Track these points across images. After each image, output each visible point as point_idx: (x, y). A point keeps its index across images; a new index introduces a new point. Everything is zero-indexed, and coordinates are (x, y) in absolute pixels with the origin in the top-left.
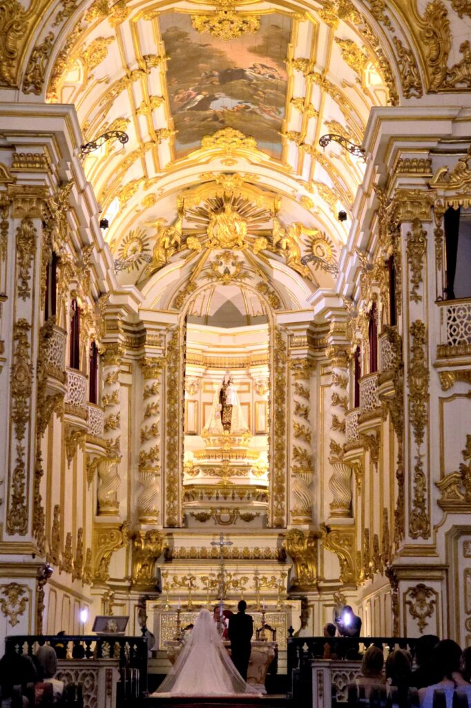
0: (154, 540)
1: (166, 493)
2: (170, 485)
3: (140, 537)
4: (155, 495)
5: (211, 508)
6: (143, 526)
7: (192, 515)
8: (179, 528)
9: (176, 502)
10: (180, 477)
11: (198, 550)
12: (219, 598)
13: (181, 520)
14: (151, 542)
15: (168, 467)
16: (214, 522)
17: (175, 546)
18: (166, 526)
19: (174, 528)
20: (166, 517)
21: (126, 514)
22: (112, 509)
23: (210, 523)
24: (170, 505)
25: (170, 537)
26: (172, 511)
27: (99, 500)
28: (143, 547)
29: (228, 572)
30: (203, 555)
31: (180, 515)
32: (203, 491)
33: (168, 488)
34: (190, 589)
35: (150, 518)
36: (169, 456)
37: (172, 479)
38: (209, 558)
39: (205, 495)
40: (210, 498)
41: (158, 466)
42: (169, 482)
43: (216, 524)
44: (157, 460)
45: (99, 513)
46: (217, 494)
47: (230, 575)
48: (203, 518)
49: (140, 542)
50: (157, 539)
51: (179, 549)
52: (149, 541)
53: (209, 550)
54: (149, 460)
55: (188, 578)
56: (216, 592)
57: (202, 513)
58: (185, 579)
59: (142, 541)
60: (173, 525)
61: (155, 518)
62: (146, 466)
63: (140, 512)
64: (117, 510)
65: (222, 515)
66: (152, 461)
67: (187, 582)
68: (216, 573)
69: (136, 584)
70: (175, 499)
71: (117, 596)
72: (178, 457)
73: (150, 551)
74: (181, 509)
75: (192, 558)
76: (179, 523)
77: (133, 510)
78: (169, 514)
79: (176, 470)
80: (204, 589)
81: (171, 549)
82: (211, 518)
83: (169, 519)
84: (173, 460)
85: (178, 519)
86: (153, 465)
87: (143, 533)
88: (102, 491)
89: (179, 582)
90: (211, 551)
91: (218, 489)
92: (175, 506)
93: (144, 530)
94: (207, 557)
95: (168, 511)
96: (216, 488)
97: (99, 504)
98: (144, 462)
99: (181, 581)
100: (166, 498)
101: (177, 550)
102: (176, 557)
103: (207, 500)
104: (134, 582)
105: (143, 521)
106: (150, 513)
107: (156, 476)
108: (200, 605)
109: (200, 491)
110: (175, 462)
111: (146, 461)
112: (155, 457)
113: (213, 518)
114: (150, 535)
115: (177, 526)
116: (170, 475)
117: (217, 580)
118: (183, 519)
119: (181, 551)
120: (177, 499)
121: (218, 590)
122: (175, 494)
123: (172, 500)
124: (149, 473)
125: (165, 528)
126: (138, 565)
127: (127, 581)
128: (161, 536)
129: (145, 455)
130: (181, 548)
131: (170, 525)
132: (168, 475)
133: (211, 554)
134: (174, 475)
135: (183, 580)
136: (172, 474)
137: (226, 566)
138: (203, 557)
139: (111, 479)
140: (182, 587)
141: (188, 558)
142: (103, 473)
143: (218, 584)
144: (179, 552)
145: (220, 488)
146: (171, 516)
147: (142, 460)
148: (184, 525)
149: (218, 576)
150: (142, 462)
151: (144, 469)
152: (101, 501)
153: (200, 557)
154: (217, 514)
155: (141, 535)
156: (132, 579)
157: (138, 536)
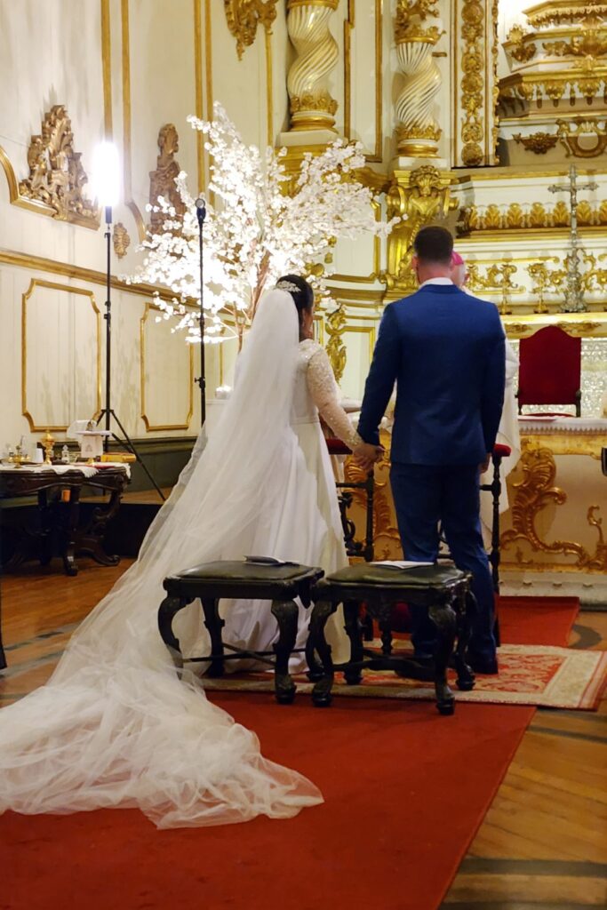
0: (426, 191)
1: (460, 93)
2: (468, 75)
3: (397, 185)
4: (430, 92)
5: (559, 122)
6: (404, 161)
7: (518, 139)
8: (487, 166)
9: (481, 112)
10: (490, 56)
11: (526, 210)
12: (567, 308)
13: (492, 151)
14: (421, 196)
15: (465, 36)
16: (565, 152)
17: (476, 204)
18: (460, 164)
19: (476, 167)
20: (461, 145)
21: (373, 141)
22: (318, 115)
23: (558, 152)
25: (467, 185)
26: (472, 132)
27: (291, 97)
28: (402, 207)
29: (588, 253)
30: (537, 222)
31: (491, 138)
32: (542, 88)
33: (464, 81)
34: (506, 292)
35: (419, 143)
36: (465, 10)
37: (473, 62)
38: (549, 226)
39: (545, 97)
40: (556, 102)
41: (435, 29)
42: (466, 68)
43: (568, 156)
44: (435, 14)
45: (290, 125)
46: (572, 91)
47: (592, 259)
48: (540, 146)
49: (397, 196)
50: (433, 188)
51: (486, 209)
52: (415, 192)
53: (549, 208)
54: (418, 15)
55: (499, 266)
56: (562, 297)
57: (539, 135)
58: (494, 271)
59: (401, 192)
60: (474, 160)
61: (431, 144)
62: (410, 28)
63: (401, 132)
64: (330, 116)
65: (582, 134)
66: (423, 17)
67: (499, 277)
68: (563, 256)
69: (394, 287)
70: (478, 105)
71: (349, 311)
72: (484, 12)
73: (419, 213)
74: (491, 126)
75: (512, 227)
76: (487, 157)
77: (387, 131)
78: (466, 137)
79: (481, 41)
80: (535, 291)
81: (468, 210)
82: (558, 144)
83: (468, 147)
84: (474, 19)
85: (487, 147)
86: (426, 26)
87: (403, 179)
88: (294, 76)
89: (482, 278)
90: (555, 211)
91: (572, 81)
92: (479, 119)
93: (404, 169)
94: (545, 224)
95: (465, 131)
96: (568, 80)
97: (292, 104)
98: (407, 21)
99: (486, 277)
100: (460, 104)
101: (480, 212)
102: (478, 227)
103: (551, 106)
104: (390, 282)
105: (405, 151)
106: (421, 134)
107: (436, 55)
108: (524, 326)
109: (535, 87)
110: (479, 23)
111: (411, 17)
112: (431, 8)
113: (563, 143)
114: (418, 179)
115: (482, 164)
116: (468, 53)
117: (563, 270)
118: (496, 147)
119: (488, 214)
120: (483, 104)
121: (566, 293)
122: (478, 94)
123: (472, 108)
124: (415, 44)
125: (455, 168)
126: (400, 246)
127: (377, 281)
128: (443, 181)
129: (408, 4)
130: (490, 207)
131: (469, 161)
132: (465, 54)
133: (554, 217)
134: (477, 52)
135: (490, 275)
136: (472, 50)
137: (582, 240)
138: (536, 225)
139: (315, 46)
140: (487, 289)
141: (504, 228)
142: (297, 34)
143: (565, 278)
144: (485, 216)
145: (577, 79)
146: (471, 141)
147: (403, 16)
148: (498, 160)
149: (566, 262)
150: (403, 21)
151: (406, 37)
152: (295, 97)
153: (530, 225)
154: (570, 135)
155: (400, 181)
156: (387, 276)
157: (393, 183)
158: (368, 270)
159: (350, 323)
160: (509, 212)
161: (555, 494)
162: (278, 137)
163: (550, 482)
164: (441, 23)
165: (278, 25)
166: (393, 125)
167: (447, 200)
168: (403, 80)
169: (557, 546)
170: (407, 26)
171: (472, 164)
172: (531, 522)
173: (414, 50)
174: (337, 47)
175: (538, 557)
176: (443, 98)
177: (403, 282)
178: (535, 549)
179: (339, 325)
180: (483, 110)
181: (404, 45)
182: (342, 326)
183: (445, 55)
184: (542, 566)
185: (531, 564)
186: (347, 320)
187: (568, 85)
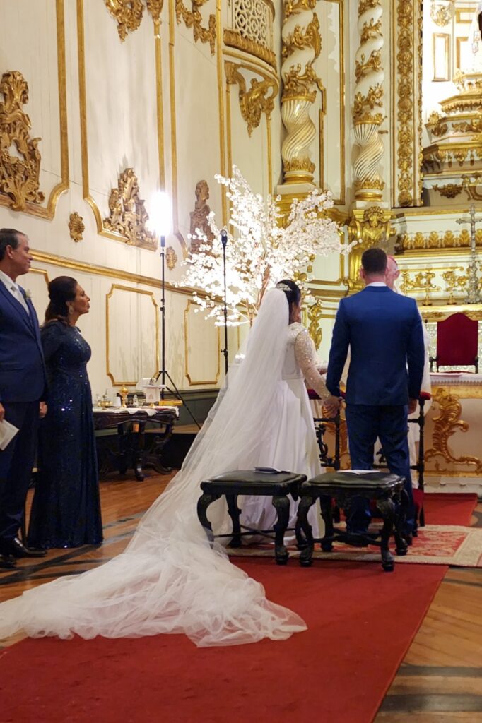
0: (374, 223)
1: (397, 158)
2: (402, 146)
3: (355, 219)
4: (377, 158)
5: (463, 177)
6: (360, 204)
7: (436, 188)
8: (415, 206)
9: (411, 170)
10: (417, 133)
11: (441, 236)
12: (469, 301)
13: (418, 196)
14: (371, 227)
15: (400, 119)
16: (468, 197)
17: (408, 232)
18: (397, 205)
19: (408, 207)
20: (398, 193)
21: (339, 191)
22: (302, 173)
23: (462, 197)
24: (402, 175)
25: (401, 219)
26: (406, 184)
27: (284, 162)
28: (359, 234)
30: (449, 243)
31: (418, 187)
32: (452, 154)
33: (399, 150)
34: (428, 291)
35: (370, 192)
36: (400, 102)
37: (405, 137)
38: (457, 246)
39: (454, 160)
40: (461, 163)
41: (380, 115)
42: (401, 141)
43: (469, 199)
44: (380, 105)
45: (284, 180)
46: (472, 156)
48: (451, 193)
49: (355, 227)
50: (379, 222)
51: (414, 235)
52: (367, 224)
53: (457, 235)
54: (368, 106)
55: (424, 273)
56: (465, 294)
57: (449, 186)
58: (420, 277)
59: (358, 224)
60: (406, 203)
61: (378, 192)
62: (363, 114)
63: (357, 184)
64: (310, 174)
65: (478, 185)
66: (372, 107)
67: (424, 281)
68: (466, 266)
69: (354, 288)
70: (409, 165)
71: (323, 304)
72: (412, 103)
73: (370, 239)
74: (418, 179)
75: (432, 247)
76: (415, 200)
77: (348, 184)
78: (401, 188)
79: (411, 123)
80: (447, 290)
81: (403, 236)
82: (462, 191)
83: (402, 194)
84: (406, 108)
85: (414, 194)
86: (373, 113)
87: (359, 216)
88: (286, 147)
89: (412, 281)
90: (460, 236)
91: (472, 149)
92: (409, 175)
93: (360, 209)
94: (454, 245)
95: (400, 183)
96: (469, 149)
97: (284, 167)
98: (361, 110)
99: (415, 281)
100: (397, 165)
101: (411, 237)
102: (409, 247)
103: (458, 166)
104: (351, 285)
105: (360, 197)
106: (370, 185)
107: (381, 132)
108: (440, 313)
109: (447, 153)
110: (409, 111)
111: (364, 107)
112: (377, 101)
113: (466, 191)
114: (369, 215)
115: (412, 205)
116: (402, 131)
117: (466, 275)
118: (421, 194)
119: (416, 239)
120: (413, 164)
121: (468, 291)
122: (409, 158)
123: (405, 168)
124: (366, 125)
125: (394, 208)
126: (357, 261)
127: (342, 284)
128: (385, 217)
129: (362, 99)
130: (417, 234)
131: (403, 203)
132: (400, 132)
133: (460, 240)
134: (408, 130)
135: (417, 279)
136: (405, 129)
137: (479, 256)
138: (449, 245)
139: (300, 127)
140: (415, 289)
141: (426, 248)
142: (288, 119)
143: (468, 281)
144: (414, 240)
145: (475, 148)
146: (404, 190)
147: (358, 107)
148: (422, 203)
149: (468, 270)
150: (358, 110)
151: (360, 120)
152: (287, 162)
153: (444, 246)
154: (471, 185)
155: (357, 217)
156: (349, 281)
157: (353, 218)
158: (336, 278)
159: (324, 312)
160: (430, 237)
161: (461, 425)
162: (275, 188)
163: (458, 417)
164: (384, 111)
165: (275, 113)
166: (352, 180)
167: (388, 230)
168: (359, 149)
169: (462, 460)
170: (361, 114)
171: (405, 206)
172: (445, 443)
173: (366, 129)
174: (314, 127)
175: (449, 467)
176: (386, 161)
177: (359, 284)
178: (448, 461)
179: (317, 314)
180: (412, 169)
181: (359, 126)
182: (318, 315)
183: (387, 132)
184: (453, 473)
185: (445, 472)
186: (322, 310)
187: (469, 152)
